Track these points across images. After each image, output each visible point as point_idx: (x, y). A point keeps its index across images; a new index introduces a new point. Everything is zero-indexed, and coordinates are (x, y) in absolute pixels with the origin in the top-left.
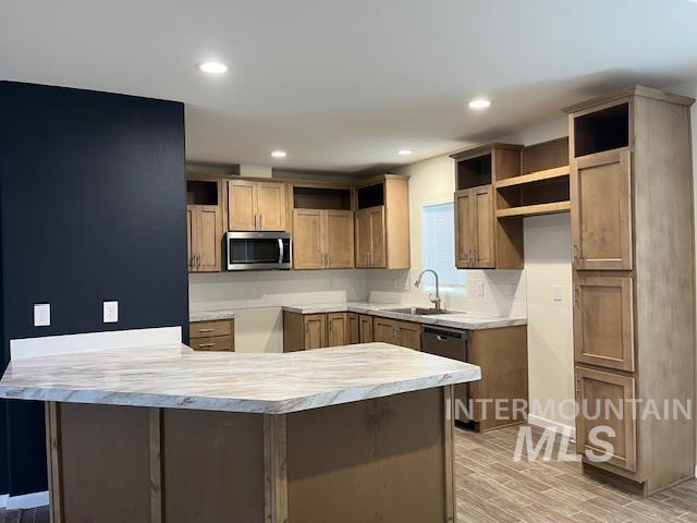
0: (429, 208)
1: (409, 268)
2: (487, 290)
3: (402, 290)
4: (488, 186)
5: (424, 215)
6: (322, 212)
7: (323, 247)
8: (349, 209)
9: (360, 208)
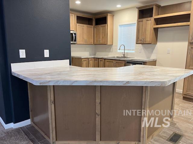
0: (121, 26)
1: (112, 45)
2: (143, 51)
3: (109, 51)
4: (152, 18)
5: (119, 28)
6: (85, 25)
7: (85, 37)
8: (92, 25)
9: (96, 25)
